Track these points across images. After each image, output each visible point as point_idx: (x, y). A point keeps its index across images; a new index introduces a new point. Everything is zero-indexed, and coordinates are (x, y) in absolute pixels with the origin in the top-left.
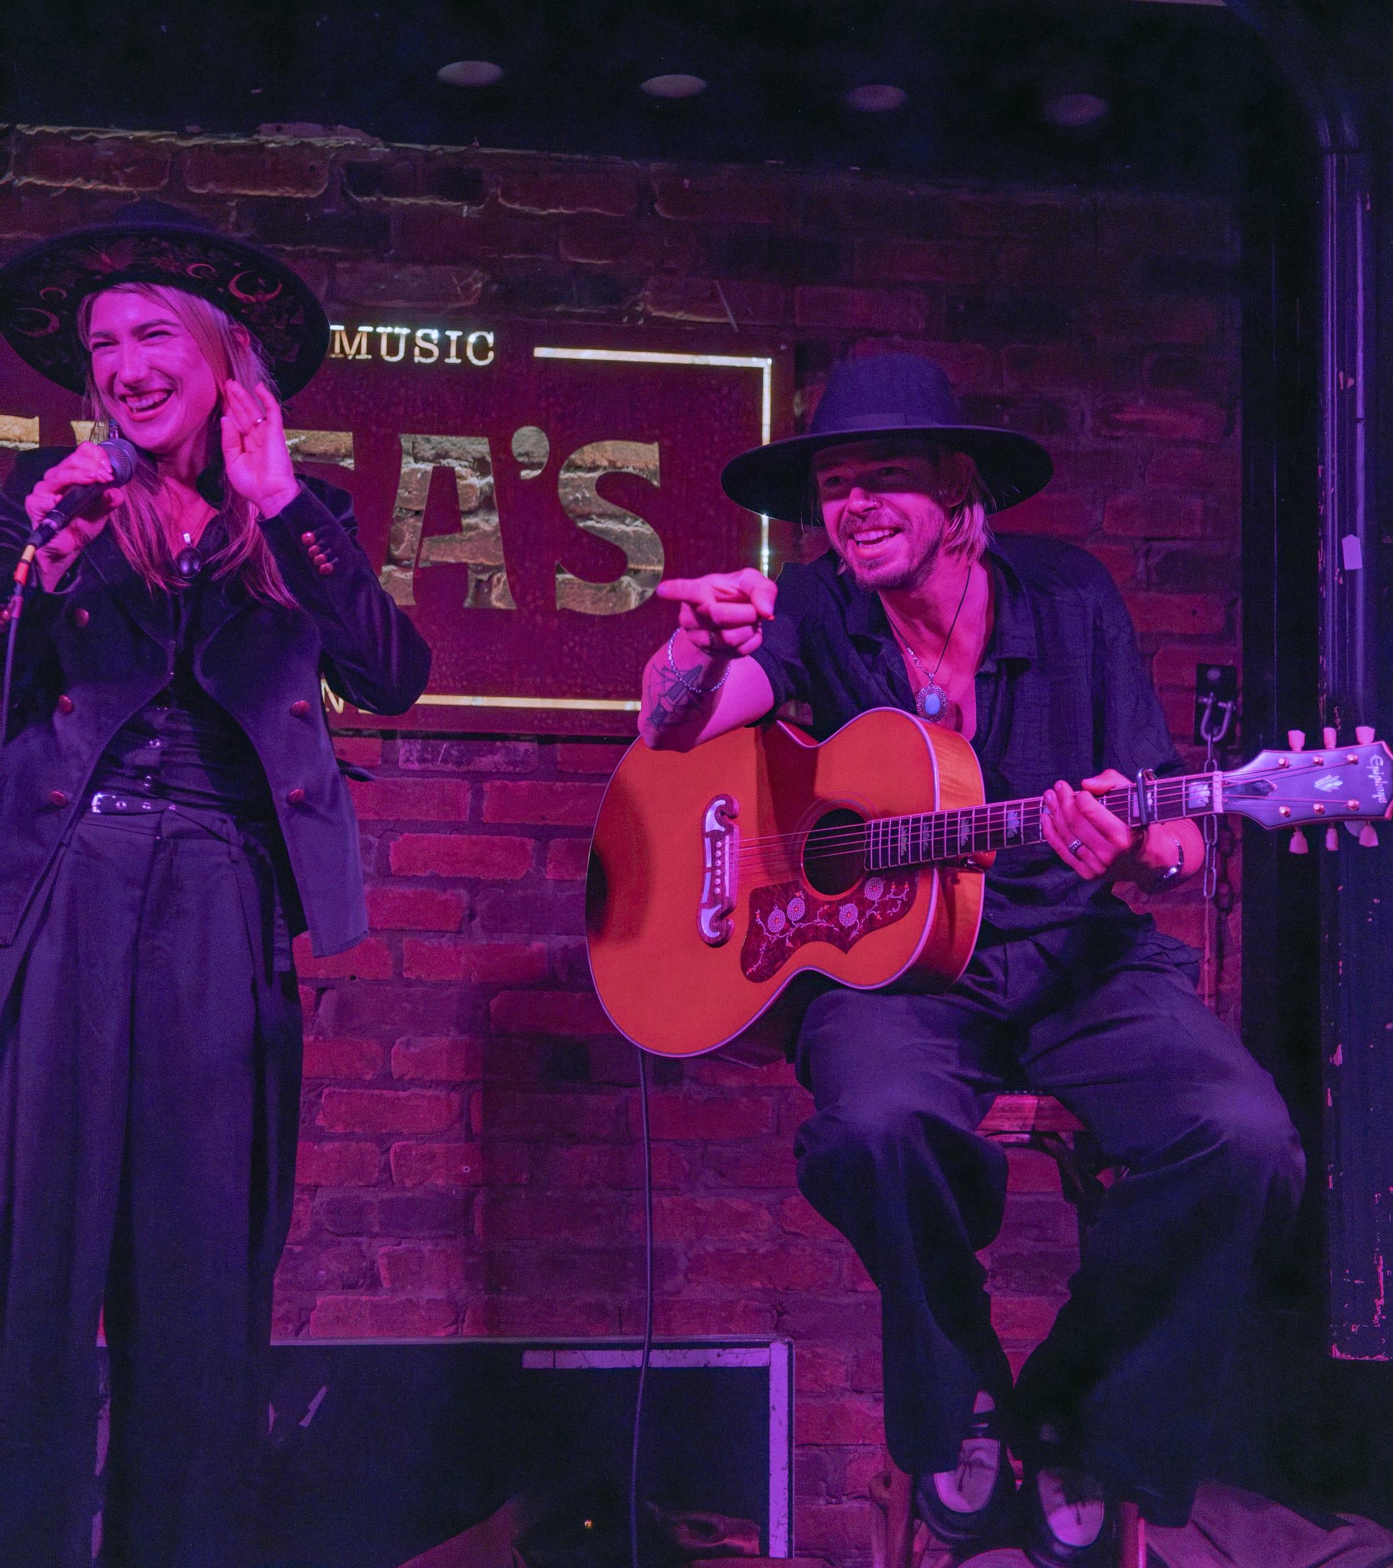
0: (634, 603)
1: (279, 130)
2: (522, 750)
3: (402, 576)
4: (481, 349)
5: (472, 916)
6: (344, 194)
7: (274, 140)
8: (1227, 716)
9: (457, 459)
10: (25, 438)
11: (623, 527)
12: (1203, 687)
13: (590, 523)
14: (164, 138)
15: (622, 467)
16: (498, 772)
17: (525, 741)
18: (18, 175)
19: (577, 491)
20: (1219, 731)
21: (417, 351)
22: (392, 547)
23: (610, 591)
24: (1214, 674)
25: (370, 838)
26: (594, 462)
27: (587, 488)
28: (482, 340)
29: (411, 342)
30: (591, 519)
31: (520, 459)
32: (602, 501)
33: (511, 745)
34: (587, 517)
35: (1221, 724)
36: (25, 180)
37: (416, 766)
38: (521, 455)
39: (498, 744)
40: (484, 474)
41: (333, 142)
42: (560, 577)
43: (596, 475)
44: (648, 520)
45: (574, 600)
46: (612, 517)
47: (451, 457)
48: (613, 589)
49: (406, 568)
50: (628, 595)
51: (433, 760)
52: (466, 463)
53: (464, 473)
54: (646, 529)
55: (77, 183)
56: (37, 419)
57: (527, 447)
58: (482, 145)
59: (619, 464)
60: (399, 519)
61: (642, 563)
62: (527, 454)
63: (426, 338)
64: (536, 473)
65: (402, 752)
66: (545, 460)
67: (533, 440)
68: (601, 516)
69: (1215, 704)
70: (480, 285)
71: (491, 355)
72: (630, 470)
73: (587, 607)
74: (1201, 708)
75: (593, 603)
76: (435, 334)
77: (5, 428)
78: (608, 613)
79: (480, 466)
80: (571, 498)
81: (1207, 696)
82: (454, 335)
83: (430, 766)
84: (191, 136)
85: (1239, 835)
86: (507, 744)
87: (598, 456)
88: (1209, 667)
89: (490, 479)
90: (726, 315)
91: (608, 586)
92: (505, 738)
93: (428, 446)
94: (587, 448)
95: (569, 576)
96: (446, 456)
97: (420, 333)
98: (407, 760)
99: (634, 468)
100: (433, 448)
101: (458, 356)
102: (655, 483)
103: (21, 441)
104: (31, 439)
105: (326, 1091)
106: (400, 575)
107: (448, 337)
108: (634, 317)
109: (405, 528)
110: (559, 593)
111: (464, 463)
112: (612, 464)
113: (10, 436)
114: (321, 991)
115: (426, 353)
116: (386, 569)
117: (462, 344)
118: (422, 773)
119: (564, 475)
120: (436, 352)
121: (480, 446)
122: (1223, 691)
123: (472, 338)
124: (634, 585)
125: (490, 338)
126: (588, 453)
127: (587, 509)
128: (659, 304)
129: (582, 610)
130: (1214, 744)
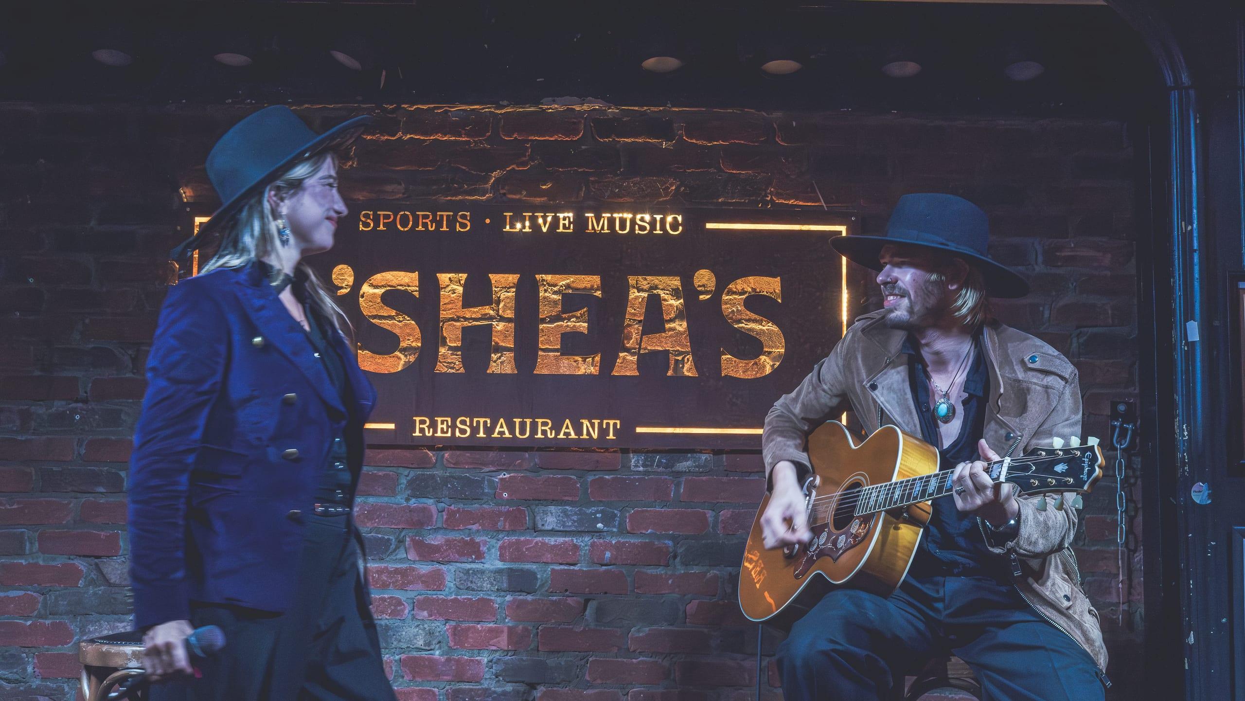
0: (768, 370)
1: (554, 102)
2: (704, 458)
3: (632, 359)
4: (674, 226)
5: (675, 557)
6: (593, 137)
7: (553, 107)
8: (1130, 432)
9: (662, 290)
10: (411, 284)
11: (761, 327)
12: (1115, 415)
13: (741, 325)
14: (487, 109)
15: (760, 292)
16: (690, 471)
17: (706, 453)
18: (405, 133)
19: (733, 307)
20: (1125, 442)
21: (637, 227)
22: (625, 342)
23: (753, 364)
24: (1122, 408)
25: (616, 512)
26: (743, 289)
27: (739, 304)
28: (675, 219)
29: (633, 222)
30: (742, 323)
31: (699, 289)
32: (748, 313)
33: (697, 455)
34: (739, 321)
35: (1126, 437)
36: (409, 136)
37: (641, 469)
38: (699, 286)
39: (689, 455)
40: (678, 298)
41: (585, 107)
42: (724, 357)
43: (744, 297)
44: (775, 323)
45: (732, 370)
46: (755, 321)
47: (659, 289)
48: (756, 363)
49: (633, 354)
50: (764, 366)
51: (652, 465)
52: (668, 292)
53: (666, 298)
54: (775, 328)
55: (439, 137)
56: (417, 272)
57: (704, 281)
58: (673, 106)
59: (758, 290)
60: (629, 326)
61: (773, 347)
62: (703, 286)
63: (642, 220)
64: (708, 297)
65: (633, 461)
66: (714, 289)
67: (706, 278)
68: (749, 320)
69: (1121, 426)
70: (674, 188)
71: (680, 228)
72: (765, 293)
73: (740, 375)
74: (1114, 427)
75: (744, 372)
76: (647, 217)
77: (400, 279)
78: (753, 377)
79: (676, 294)
80: (730, 310)
81: (1117, 420)
82: (658, 217)
83: (650, 469)
84: (503, 107)
85: (1140, 505)
86: (695, 455)
87: (745, 286)
88: (1120, 403)
89: (682, 301)
90: (819, 201)
91: (753, 362)
92: (692, 451)
93: (645, 282)
94: (739, 281)
95: (729, 356)
96: (656, 288)
97: (639, 217)
98: (636, 466)
99: (767, 293)
100: (649, 283)
101: (661, 230)
102: (780, 301)
103: (409, 286)
104: (414, 285)
105: (591, 659)
106: (630, 358)
107: (656, 218)
108: (766, 203)
109: (632, 331)
110: (723, 366)
111: (666, 292)
112: (754, 290)
113: (402, 283)
114: (587, 601)
115: (642, 228)
116: (621, 355)
117: (663, 222)
118: (646, 473)
119: (725, 297)
120: (648, 227)
121: (675, 282)
122: (1127, 417)
123: (669, 219)
124: (768, 361)
125: (680, 218)
126: (739, 284)
127: (739, 317)
128: (779, 195)
129: (737, 376)
130: (1123, 450)
